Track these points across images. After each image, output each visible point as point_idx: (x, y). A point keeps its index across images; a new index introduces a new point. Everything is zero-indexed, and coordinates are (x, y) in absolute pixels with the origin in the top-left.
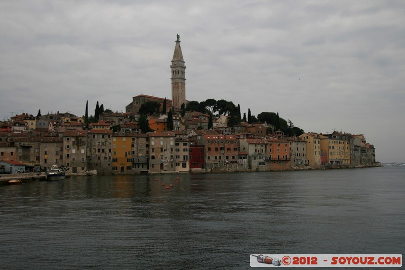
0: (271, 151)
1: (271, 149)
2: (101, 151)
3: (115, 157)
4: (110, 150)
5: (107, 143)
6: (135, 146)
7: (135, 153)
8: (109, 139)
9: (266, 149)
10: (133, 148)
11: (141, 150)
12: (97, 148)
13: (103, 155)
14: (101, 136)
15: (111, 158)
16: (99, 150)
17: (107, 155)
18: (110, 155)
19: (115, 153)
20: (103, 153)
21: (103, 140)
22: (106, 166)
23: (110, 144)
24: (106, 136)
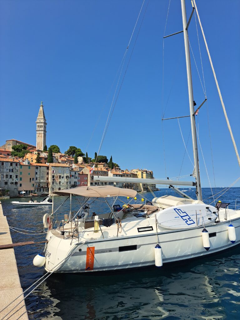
2: (9, 177)
3: (21, 182)
4: (17, 177)
5: (14, 170)
6: (38, 173)
7: (38, 179)
8: (16, 167)
10: (36, 175)
11: (42, 177)
12: (5, 174)
13: (10, 180)
14: (9, 164)
16: (7, 176)
17: (14, 180)
18: (17, 181)
19: (21, 179)
20: (10, 179)
21: (11, 168)
22: (13, 189)
23: (17, 171)
24: (14, 164)
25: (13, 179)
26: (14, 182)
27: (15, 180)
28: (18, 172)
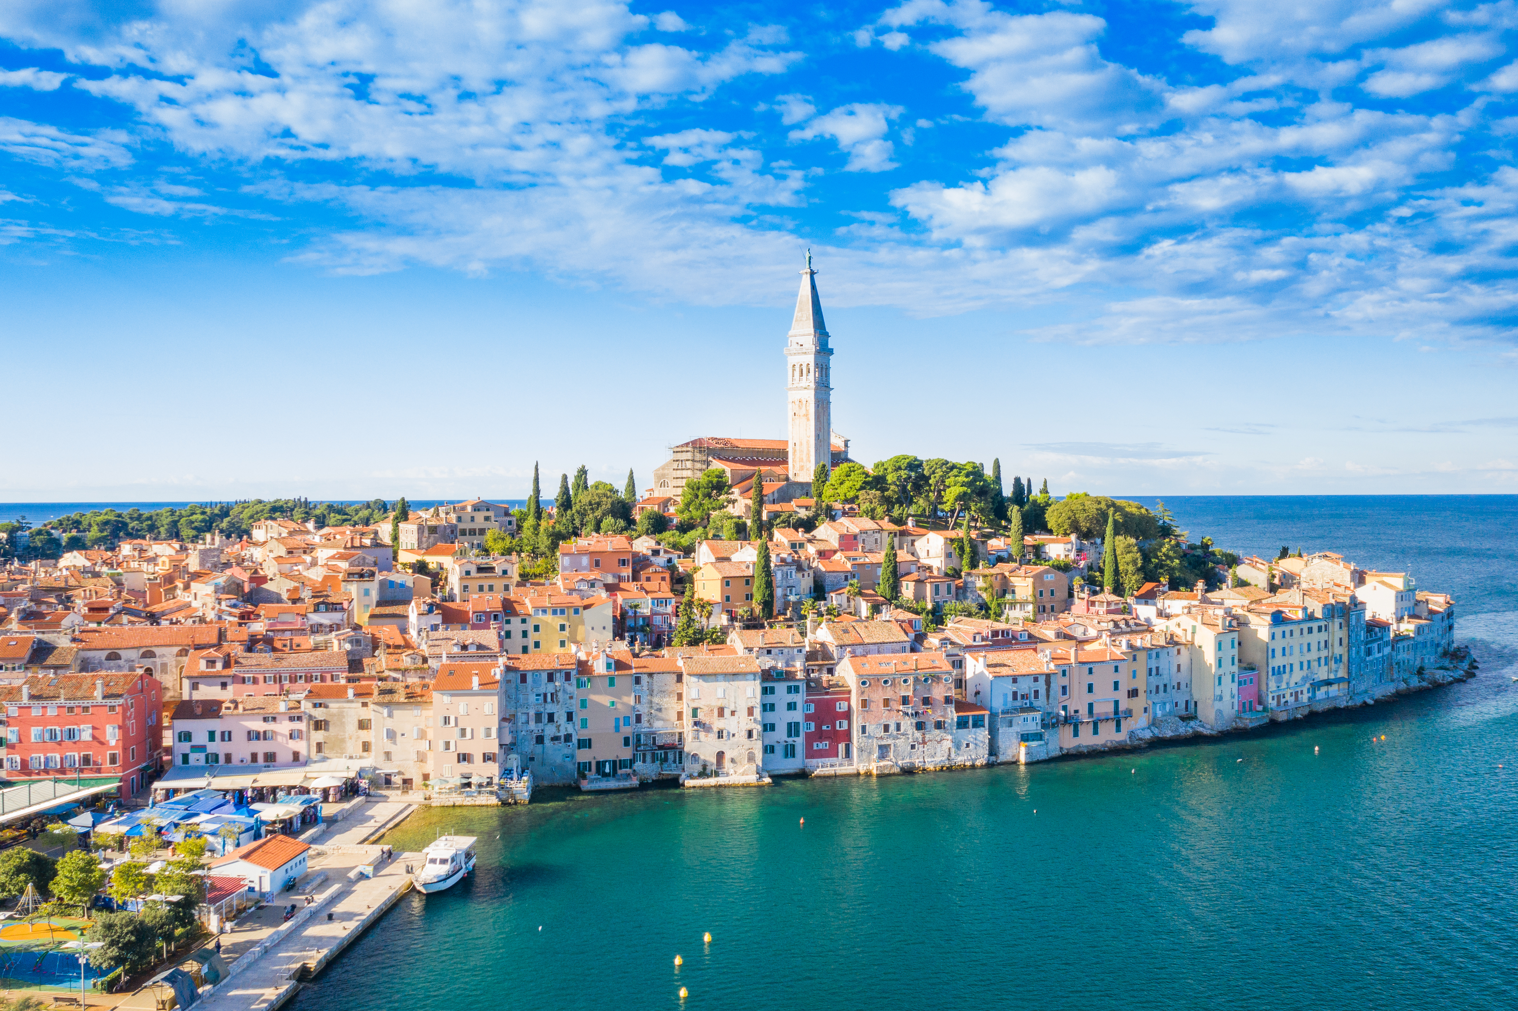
0: (1064, 693)
1: (1064, 688)
2: (545, 718)
3: (584, 734)
4: (570, 717)
5: (560, 694)
7: (644, 719)
8: (566, 685)
9: (1048, 691)
10: (638, 707)
12: (532, 713)
13: (550, 730)
14: (545, 676)
15: (575, 740)
16: (538, 717)
17: (561, 728)
18: (570, 730)
19: (584, 723)
20: (550, 725)
21: (550, 688)
22: (559, 760)
23: (571, 698)
24: (558, 675)
25: (558, 727)
26: (562, 733)
27: (566, 728)
28: (573, 701)
